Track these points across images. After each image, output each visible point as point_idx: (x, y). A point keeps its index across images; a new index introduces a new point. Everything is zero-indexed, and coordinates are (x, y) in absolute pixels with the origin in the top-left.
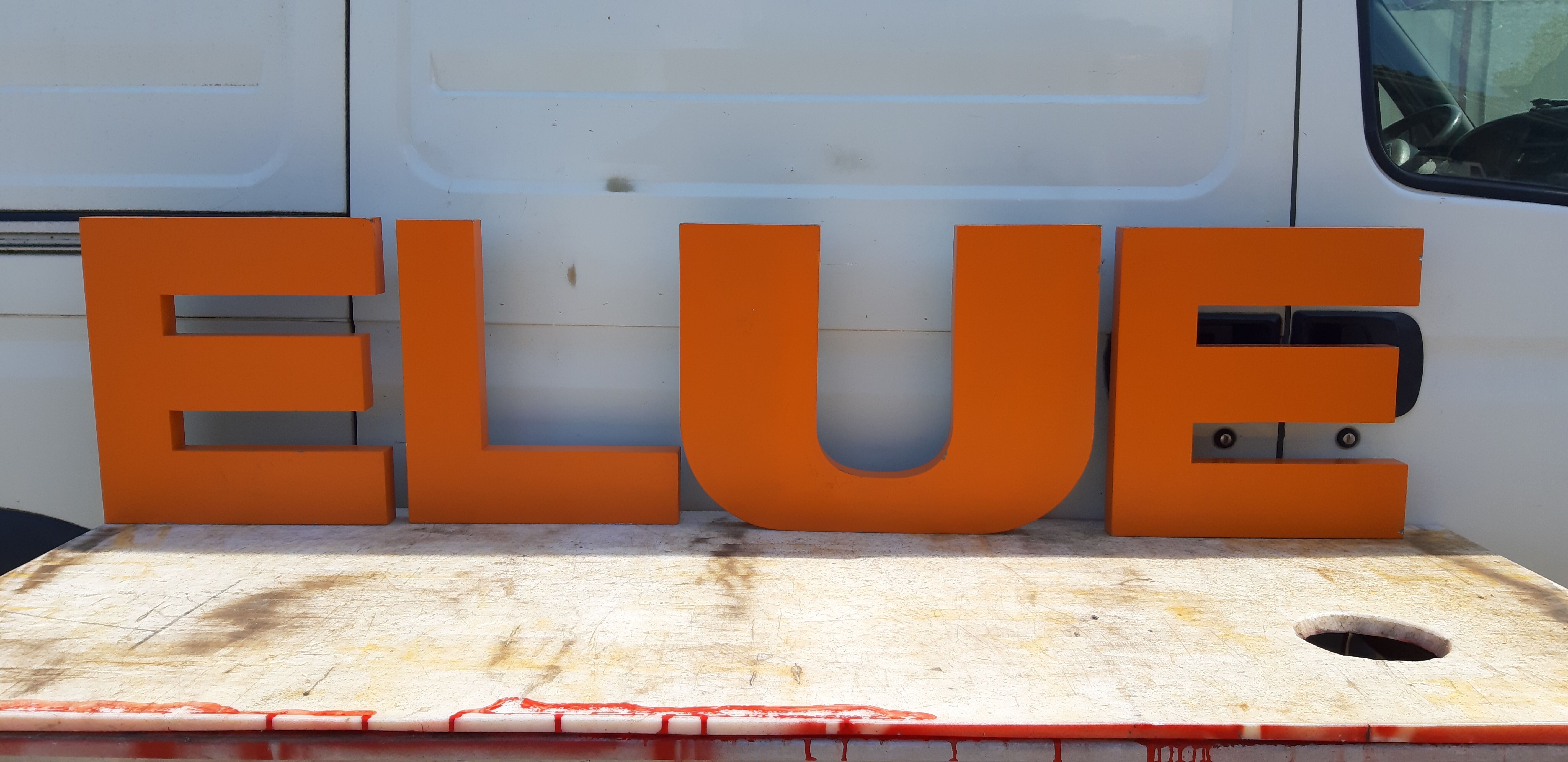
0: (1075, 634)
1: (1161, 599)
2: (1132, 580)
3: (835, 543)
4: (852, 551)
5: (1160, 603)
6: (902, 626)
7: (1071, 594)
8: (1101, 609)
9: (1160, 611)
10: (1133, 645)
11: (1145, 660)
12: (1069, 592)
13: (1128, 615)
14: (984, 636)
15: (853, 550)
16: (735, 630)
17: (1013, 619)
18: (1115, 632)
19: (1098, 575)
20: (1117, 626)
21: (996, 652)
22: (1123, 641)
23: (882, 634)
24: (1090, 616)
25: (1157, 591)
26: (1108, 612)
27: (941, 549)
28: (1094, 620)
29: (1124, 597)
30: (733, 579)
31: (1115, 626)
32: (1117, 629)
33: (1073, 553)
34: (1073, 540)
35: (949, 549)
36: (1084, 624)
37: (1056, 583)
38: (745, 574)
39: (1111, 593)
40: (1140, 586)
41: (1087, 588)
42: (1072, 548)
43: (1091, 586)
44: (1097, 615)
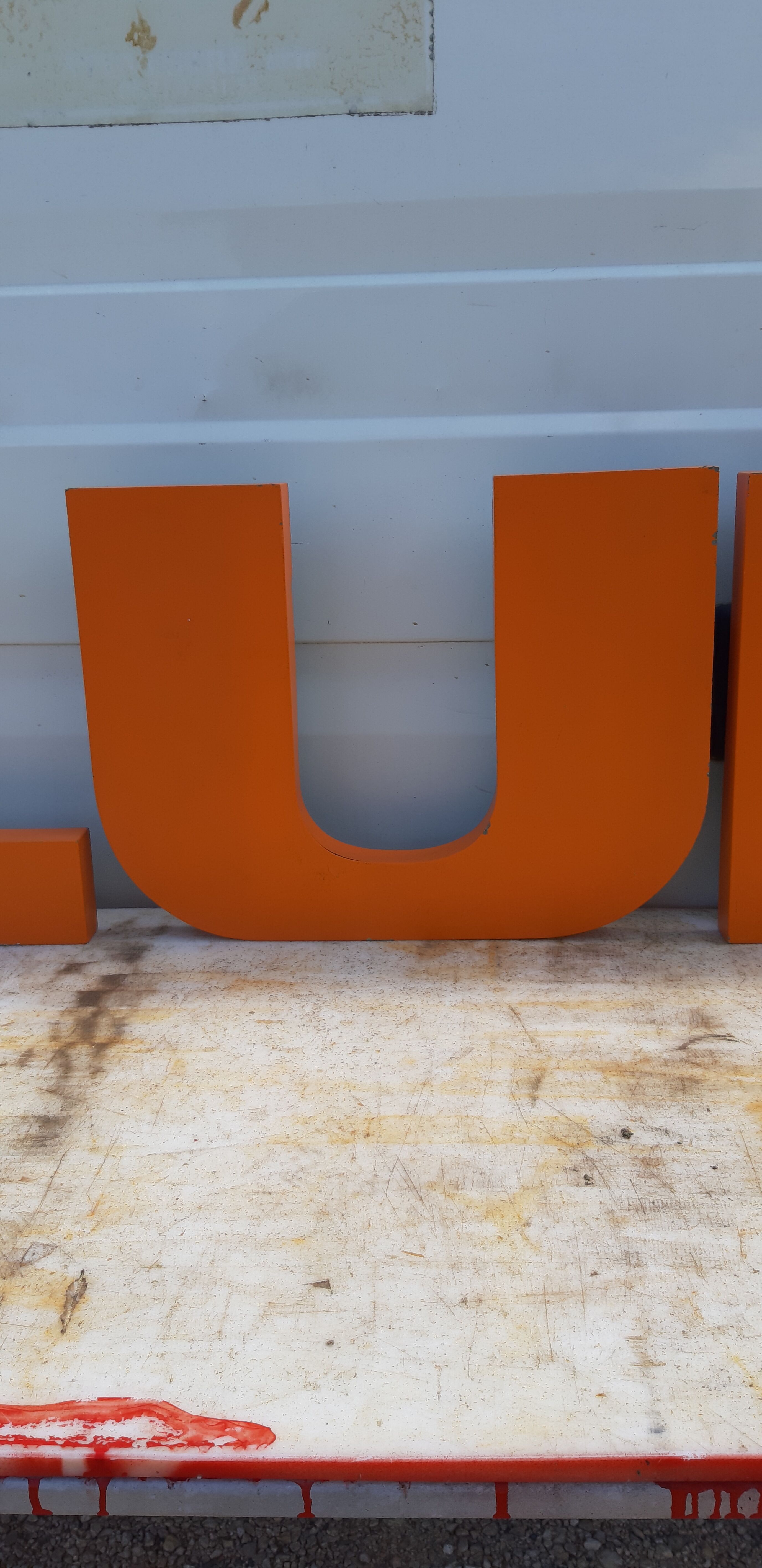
0: (586, 1177)
1: (741, 1085)
2: (700, 1039)
3: (273, 967)
4: (291, 984)
5: (738, 1093)
6: (304, 1161)
7: (600, 1076)
8: (640, 1110)
9: (736, 1112)
10: (679, 1206)
11: (695, 1250)
12: (597, 1069)
13: (681, 1125)
14: (432, 1185)
15: (293, 981)
16: (23, 1179)
17: (493, 1140)
18: (655, 1170)
19: (651, 1029)
20: (659, 1156)
21: (440, 1230)
22: (663, 1196)
23: (265, 1183)
24: (619, 1130)
25: (738, 1063)
26: (651, 1118)
27: (425, 976)
28: (624, 1140)
29: (682, 1079)
30: (81, 1055)
31: (657, 1154)
32: (658, 1162)
33: (620, 978)
34: (627, 952)
35: (437, 974)
36: (606, 1151)
37: (580, 1048)
38: (104, 1041)
39: (665, 1070)
40: (711, 1053)
41: (627, 1058)
42: (621, 968)
43: (635, 1053)
44: (633, 1127)
